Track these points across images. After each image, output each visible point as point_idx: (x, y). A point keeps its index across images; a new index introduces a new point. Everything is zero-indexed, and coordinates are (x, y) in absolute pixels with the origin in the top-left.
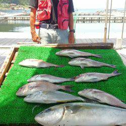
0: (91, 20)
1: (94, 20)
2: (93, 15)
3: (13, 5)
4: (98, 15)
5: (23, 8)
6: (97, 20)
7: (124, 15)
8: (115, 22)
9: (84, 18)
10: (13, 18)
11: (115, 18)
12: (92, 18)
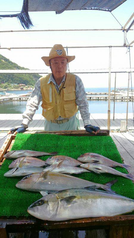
1: (101, 100)
2: (100, 94)
3: (23, 86)
4: (105, 94)
6: (104, 100)
8: (122, 101)
9: (90, 98)
10: (19, 99)
11: (122, 97)
12: (98, 98)
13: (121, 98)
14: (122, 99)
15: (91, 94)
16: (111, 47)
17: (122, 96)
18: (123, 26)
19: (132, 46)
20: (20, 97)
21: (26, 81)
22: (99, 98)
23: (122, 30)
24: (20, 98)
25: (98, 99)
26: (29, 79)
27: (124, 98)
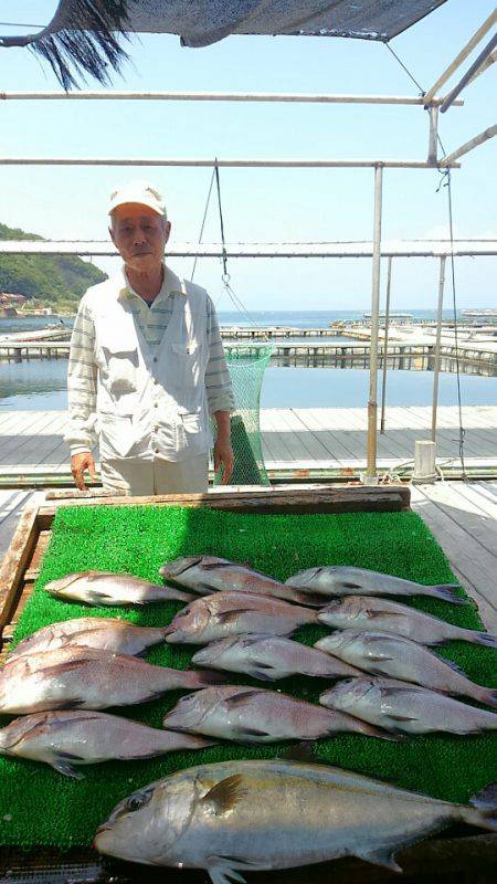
0: (315, 359)
1: (325, 357)
2: (321, 335)
3: (14, 301)
4: (339, 334)
5: (49, 312)
6: (335, 357)
7: (439, 336)
9: (287, 349)
10: (12, 352)
11: (402, 349)
12: (316, 349)
13: (398, 351)
14: (403, 357)
15: (288, 335)
16: (383, 165)
17: (401, 344)
18: (427, 91)
19: (459, 166)
20: (17, 345)
21: (26, 280)
22: (320, 352)
23: (420, 102)
24: (19, 349)
25: (315, 354)
26: (38, 277)
27: (407, 351)
